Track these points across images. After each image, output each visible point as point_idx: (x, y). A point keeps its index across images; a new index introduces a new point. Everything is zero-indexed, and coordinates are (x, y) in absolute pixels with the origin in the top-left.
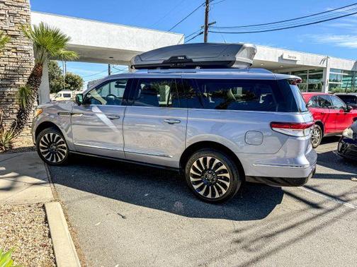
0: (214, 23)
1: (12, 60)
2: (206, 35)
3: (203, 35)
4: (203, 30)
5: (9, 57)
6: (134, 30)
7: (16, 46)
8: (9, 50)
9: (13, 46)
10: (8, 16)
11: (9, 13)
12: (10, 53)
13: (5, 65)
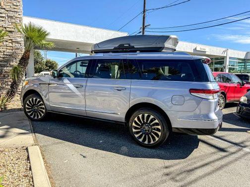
0: (148, 25)
1: (8, 48)
2: (143, 33)
4: (142, 30)
5: (6, 46)
6: (94, 29)
7: (12, 38)
8: (6, 41)
9: (9, 38)
10: (7, 18)
12: (8, 43)
13: (4, 51)
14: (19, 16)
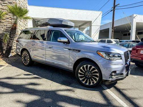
0: (118, 5)
1: (9, 23)
2: (114, 11)
3: (113, 11)
4: (113, 9)
5: (8, 22)
6: (78, 11)
7: (11, 17)
8: (8, 19)
9: (10, 17)
10: (8, 4)
11: (9, 2)
12: (9, 20)
13: (7, 25)
14: (15, 2)
